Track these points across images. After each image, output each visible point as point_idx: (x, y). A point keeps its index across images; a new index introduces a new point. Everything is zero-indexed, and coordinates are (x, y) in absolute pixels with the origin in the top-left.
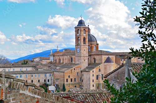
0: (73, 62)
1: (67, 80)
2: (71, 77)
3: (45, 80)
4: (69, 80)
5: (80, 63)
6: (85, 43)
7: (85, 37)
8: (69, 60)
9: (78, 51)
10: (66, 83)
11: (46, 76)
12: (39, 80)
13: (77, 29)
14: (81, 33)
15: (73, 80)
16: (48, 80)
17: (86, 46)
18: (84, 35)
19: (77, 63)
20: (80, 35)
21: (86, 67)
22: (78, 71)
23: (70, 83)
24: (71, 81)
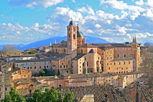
0: (66, 53)
1: (61, 66)
2: (64, 65)
3: (45, 66)
4: (63, 67)
5: (71, 53)
6: (74, 39)
7: (75, 34)
8: (63, 51)
9: (70, 45)
10: (60, 68)
11: (45, 63)
12: (40, 67)
13: (69, 28)
14: (71, 31)
15: (66, 66)
16: (47, 66)
17: (75, 41)
18: (74, 32)
19: (69, 53)
20: (71, 33)
21: (75, 56)
22: (69, 60)
23: (64, 68)
24: (64, 67)
